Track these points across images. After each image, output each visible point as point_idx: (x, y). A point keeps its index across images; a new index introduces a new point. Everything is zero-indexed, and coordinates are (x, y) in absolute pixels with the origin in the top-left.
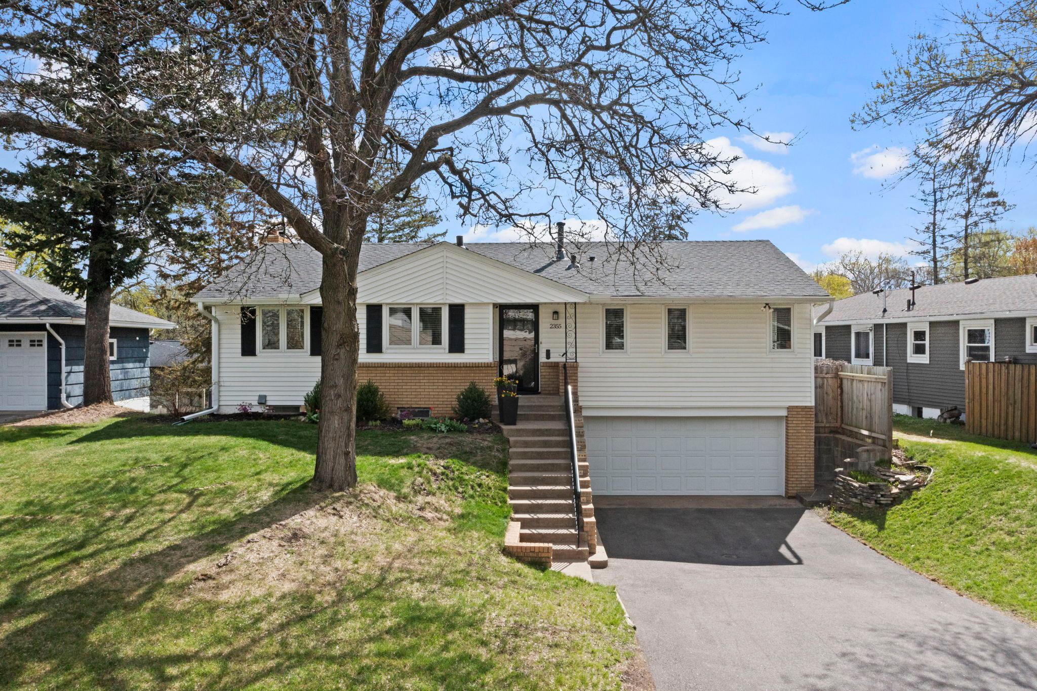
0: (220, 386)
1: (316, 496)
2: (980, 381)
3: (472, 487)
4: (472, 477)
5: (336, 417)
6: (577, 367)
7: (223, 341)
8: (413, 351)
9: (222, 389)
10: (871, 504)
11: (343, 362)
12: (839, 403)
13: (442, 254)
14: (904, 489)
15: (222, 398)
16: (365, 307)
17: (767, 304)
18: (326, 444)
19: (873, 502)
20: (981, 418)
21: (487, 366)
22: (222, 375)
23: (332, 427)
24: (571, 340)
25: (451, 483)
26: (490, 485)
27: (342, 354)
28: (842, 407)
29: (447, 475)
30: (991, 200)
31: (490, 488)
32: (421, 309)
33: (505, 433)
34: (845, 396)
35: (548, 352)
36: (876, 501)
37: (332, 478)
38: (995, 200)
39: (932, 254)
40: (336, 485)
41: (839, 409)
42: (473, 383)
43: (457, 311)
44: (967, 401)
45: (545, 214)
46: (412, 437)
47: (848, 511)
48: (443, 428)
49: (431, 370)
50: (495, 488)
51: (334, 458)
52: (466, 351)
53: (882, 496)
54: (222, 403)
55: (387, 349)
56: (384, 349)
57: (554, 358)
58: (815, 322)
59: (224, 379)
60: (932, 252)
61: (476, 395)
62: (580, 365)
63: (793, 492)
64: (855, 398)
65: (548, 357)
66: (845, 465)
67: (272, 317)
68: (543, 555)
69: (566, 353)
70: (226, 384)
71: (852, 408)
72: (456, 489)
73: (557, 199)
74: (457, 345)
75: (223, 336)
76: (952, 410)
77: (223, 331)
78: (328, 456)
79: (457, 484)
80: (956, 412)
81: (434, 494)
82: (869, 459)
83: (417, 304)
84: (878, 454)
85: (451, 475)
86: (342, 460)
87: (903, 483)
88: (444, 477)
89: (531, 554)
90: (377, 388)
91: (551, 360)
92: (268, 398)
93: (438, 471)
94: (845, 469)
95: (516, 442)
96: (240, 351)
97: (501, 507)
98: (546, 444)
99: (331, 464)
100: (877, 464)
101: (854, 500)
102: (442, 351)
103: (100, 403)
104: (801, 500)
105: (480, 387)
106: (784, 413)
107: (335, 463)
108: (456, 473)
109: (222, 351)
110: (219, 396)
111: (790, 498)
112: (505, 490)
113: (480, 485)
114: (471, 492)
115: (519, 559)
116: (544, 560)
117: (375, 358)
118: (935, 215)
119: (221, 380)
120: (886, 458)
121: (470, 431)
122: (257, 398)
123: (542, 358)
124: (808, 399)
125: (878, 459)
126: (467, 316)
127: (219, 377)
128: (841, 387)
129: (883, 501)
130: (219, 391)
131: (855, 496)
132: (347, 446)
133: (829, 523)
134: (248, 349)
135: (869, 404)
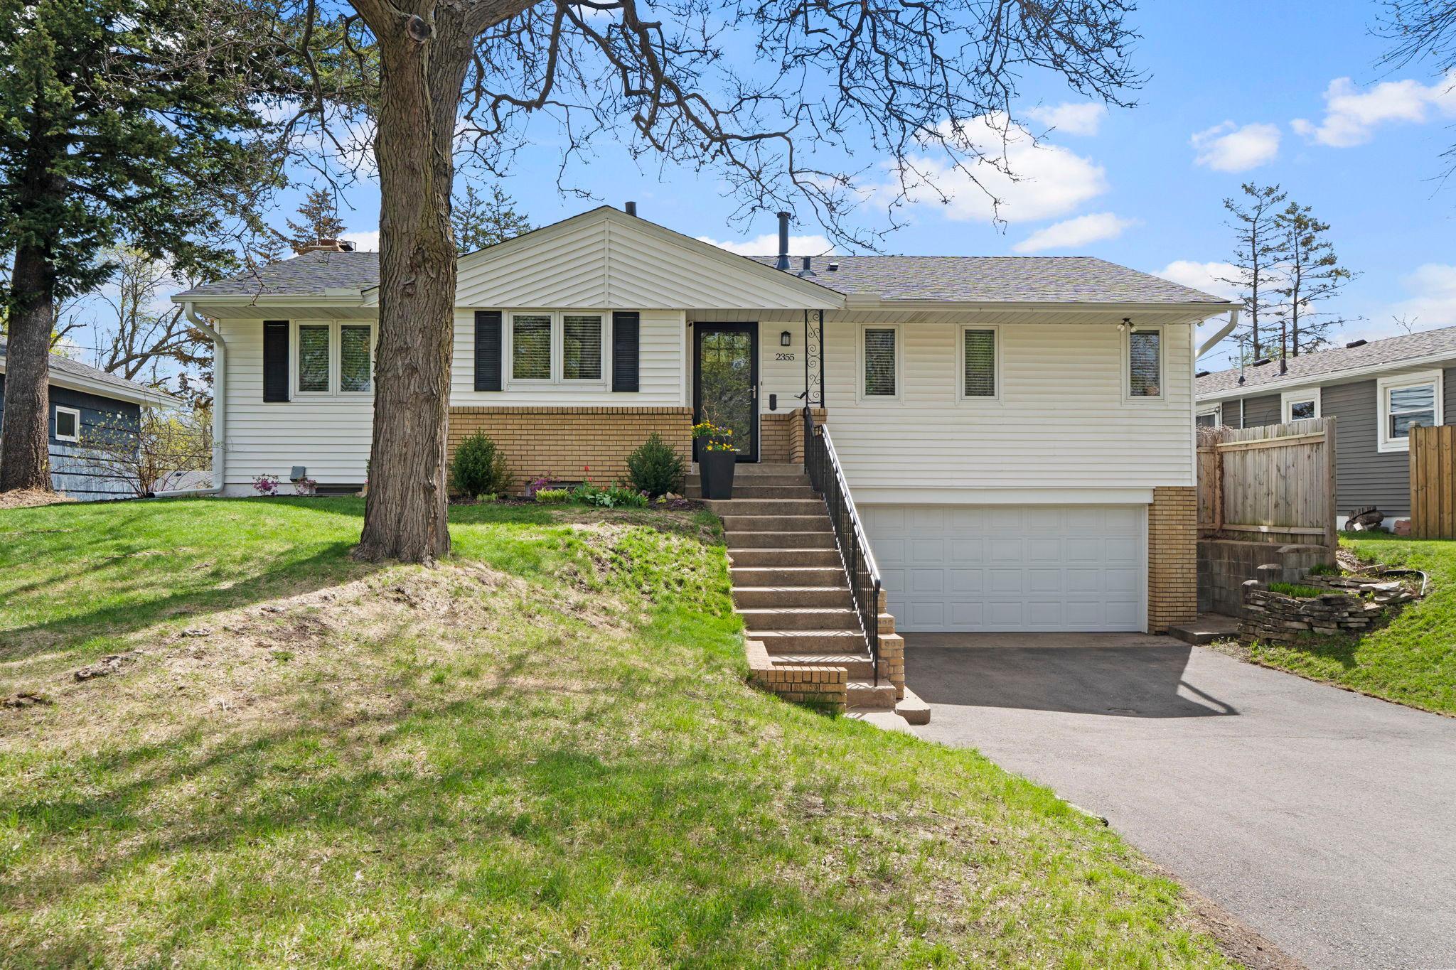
0: (225, 452)
1: (361, 568)
2: (1440, 455)
3: (667, 585)
4: (666, 569)
5: (408, 414)
6: (825, 416)
7: (232, 378)
8: (554, 389)
9: (230, 456)
10: (1331, 629)
11: (423, 301)
12: (1218, 492)
13: (601, 228)
14: (1389, 603)
15: (229, 472)
16: (473, 315)
17: (1126, 320)
18: (386, 467)
19: (1334, 626)
20: (1441, 512)
21: (678, 413)
22: (231, 433)
23: (399, 433)
24: (814, 371)
25: (629, 577)
26: (699, 583)
27: (419, 283)
28: (1222, 498)
29: (621, 564)
30: (1328, 268)
31: (699, 588)
32: (566, 319)
33: (714, 508)
34: (1229, 481)
35: (773, 399)
36: (1339, 623)
37: (398, 537)
38: (1333, 267)
39: (1252, 339)
40: (406, 551)
41: (1218, 502)
42: (655, 438)
43: (627, 324)
44: (1413, 488)
45: (782, 135)
46: (554, 512)
47: (1288, 644)
48: (607, 500)
49: (583, 420)
50: (708, 587)
51: (403, 497)
52: (642, 390)
53: (1351, 614)
54: (229, 480)
55: (509, 385)
56: (504, 386)
57: (783, 409)
58: (1197, 352)
59: (235, 440)
60: (1252, 336)
61: (660, 455)
62: (830, 412)
63: (1162, 625)
64: (1250, 479)
65: (773, 405)
66: (1261, 575)
67: (315, 336)
68: (830, 688)
69: (806, 393)
70: (236, 448)
71: (1245, 497)
72: (639, 586)
73: (805, 108)
74: (627, 379)
75: (232, 369)
76: (1369, 512)
77: (232, 361)
78: (389, 493)
79: (640, 578)
80: (1376, 515)
81: (599, 591)
82: (1300, 564)
83: (561, 309)
84: (1314, 556)
85: (627, 565)
86: (420, 502)
87: (1381, 593)
88: (615, 565)
89: (805, 687)
90: (492, 445)
91: (778, 411)
92: (308, 472)
93: (604, 556)
94: (1261, 579)
95: (735, 522)
96: (261, 393)
97: (722, 617)
98: (786, 525)
99: (395, 510)
100: (1312, 573)
101: (1295, 625)
102: (602, 389)
103: (27, 488)
104: (1183, 636)
105: (666, 442)
106: (1148, 499)
107: (403, 507)
108: (637, 561)
109: (232, 393)
110: (225, 469)
111: (1157, 634)
112: (725, 591)
113: (680, 583)
114: (666, 593)
115: (784, 696)
116: (830, 698)
117: (488, 400)
118: (1255, 286)
119: (229, 442)
120: (1327, 562)
121: (654, 508)
122: (289, 472)
123: (764, 408)
124: (1187, 476)
125: (1314, 564)
126: (643, 331)
127: (225, 437)
128: (1221, 466)
129: (1353, 623)
130: (225, 461)
131: (1298, 618)
132: (429, 473)
133: (1256, 663)
134: (275, 391)
135: (1282, 484)
